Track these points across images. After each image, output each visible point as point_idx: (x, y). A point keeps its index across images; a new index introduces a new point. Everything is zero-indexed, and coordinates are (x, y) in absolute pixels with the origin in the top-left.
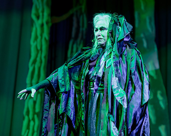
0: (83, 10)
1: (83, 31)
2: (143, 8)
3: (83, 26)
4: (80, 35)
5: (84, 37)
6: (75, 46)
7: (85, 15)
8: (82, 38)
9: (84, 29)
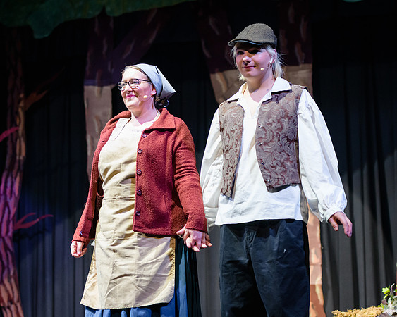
0: (20, 132)
1: (19, 160)
2: (97, 130)
3: (20, 154)
4: (16, 165)
5: (22, 168)
6: (9, 179)
7: (22, 139)
8: (19, 170)
9: (21, 158)
